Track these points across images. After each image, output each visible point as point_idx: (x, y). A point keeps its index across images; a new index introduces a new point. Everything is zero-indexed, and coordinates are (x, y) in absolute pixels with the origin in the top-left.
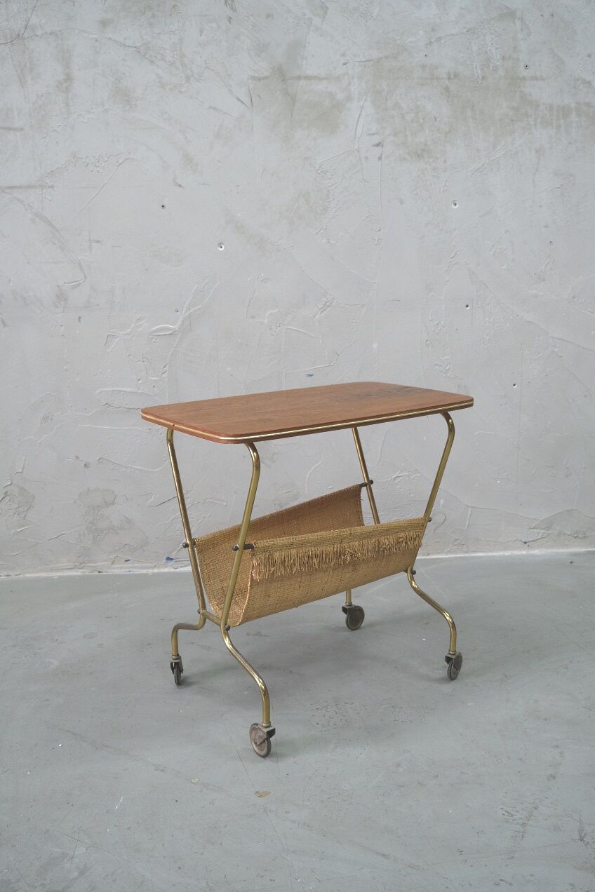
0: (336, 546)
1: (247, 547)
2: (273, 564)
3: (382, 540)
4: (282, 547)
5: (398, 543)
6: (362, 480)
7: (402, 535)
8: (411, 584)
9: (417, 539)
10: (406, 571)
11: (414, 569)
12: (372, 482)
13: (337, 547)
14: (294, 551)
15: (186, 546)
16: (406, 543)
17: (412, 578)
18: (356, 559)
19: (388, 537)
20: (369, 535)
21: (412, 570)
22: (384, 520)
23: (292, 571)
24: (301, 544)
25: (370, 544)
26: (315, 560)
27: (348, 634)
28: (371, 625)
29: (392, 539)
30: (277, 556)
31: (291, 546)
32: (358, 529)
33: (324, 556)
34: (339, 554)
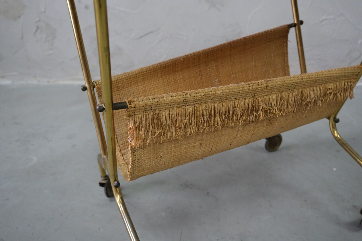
0: (247, 101)
1: (116, 107)
2: (160, 125)
3: (307, 91)
4: (172, 105)
5: (325, 94)
6: (291, 20)
7: (331, 86)
8: (333, 134)
9: (349, 90)
10: (329, 118)
11: (338, 117)
12: (302, 23)
13: (249, 101)
14: (189, 109)
15: (84, 89)
16: (335, 94)
17: (334, 127)
18: (271, 115)
19: (315, 88)
20: (293, 87)
21: (335, 118)
22: (312, 69)
23: (186, 133)
24: (200, 100)
25: (291, 97)
26: (218, 119)
27: (266, 155)
28: (288, 148)
29: (318, 90)
30: (164, 114)
31: (185, 103)
32: (278, 80)
33: (231, 113)
34: (251, 110)
